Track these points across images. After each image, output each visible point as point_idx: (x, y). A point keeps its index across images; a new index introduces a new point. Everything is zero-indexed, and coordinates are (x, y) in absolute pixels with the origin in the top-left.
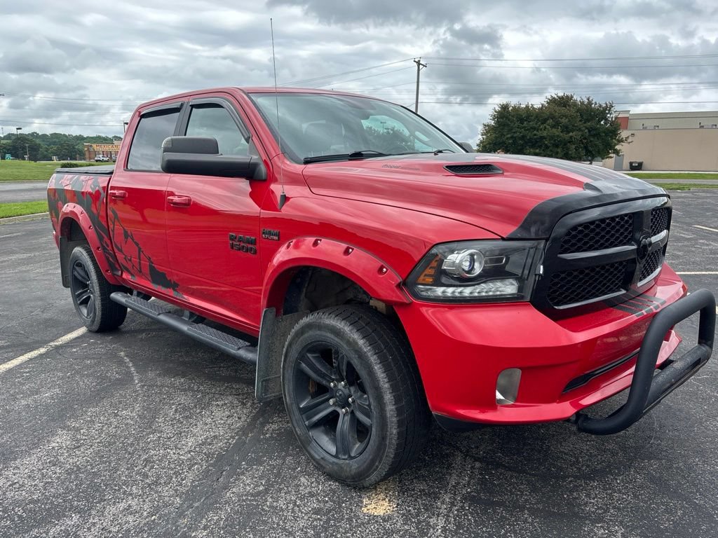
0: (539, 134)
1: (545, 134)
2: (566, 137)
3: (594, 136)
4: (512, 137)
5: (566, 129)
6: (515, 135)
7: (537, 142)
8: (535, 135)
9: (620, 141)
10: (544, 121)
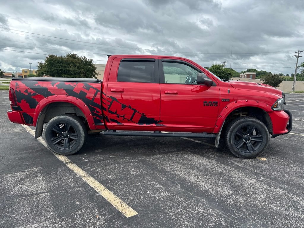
0: (68, 69)
1: (71, 69)
2: (79, 71)
3: (88, 71)
4: (56, 69)
5: (79, 68)
6: (58, 69)
7: (67, 72)
8: (66, 69)
9: (97, 74)
10: (69, 64)
